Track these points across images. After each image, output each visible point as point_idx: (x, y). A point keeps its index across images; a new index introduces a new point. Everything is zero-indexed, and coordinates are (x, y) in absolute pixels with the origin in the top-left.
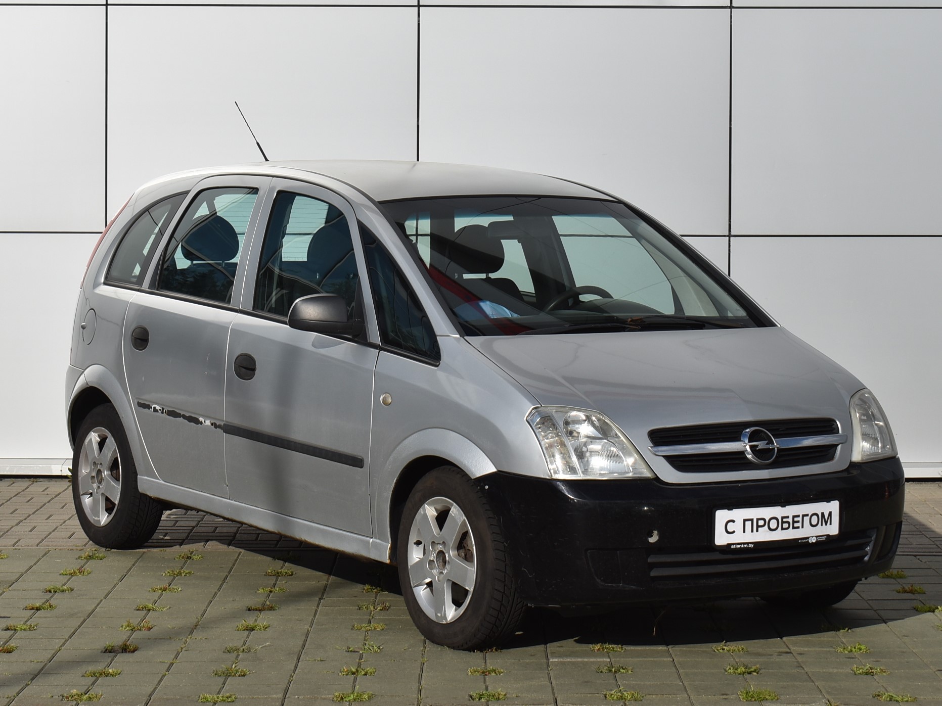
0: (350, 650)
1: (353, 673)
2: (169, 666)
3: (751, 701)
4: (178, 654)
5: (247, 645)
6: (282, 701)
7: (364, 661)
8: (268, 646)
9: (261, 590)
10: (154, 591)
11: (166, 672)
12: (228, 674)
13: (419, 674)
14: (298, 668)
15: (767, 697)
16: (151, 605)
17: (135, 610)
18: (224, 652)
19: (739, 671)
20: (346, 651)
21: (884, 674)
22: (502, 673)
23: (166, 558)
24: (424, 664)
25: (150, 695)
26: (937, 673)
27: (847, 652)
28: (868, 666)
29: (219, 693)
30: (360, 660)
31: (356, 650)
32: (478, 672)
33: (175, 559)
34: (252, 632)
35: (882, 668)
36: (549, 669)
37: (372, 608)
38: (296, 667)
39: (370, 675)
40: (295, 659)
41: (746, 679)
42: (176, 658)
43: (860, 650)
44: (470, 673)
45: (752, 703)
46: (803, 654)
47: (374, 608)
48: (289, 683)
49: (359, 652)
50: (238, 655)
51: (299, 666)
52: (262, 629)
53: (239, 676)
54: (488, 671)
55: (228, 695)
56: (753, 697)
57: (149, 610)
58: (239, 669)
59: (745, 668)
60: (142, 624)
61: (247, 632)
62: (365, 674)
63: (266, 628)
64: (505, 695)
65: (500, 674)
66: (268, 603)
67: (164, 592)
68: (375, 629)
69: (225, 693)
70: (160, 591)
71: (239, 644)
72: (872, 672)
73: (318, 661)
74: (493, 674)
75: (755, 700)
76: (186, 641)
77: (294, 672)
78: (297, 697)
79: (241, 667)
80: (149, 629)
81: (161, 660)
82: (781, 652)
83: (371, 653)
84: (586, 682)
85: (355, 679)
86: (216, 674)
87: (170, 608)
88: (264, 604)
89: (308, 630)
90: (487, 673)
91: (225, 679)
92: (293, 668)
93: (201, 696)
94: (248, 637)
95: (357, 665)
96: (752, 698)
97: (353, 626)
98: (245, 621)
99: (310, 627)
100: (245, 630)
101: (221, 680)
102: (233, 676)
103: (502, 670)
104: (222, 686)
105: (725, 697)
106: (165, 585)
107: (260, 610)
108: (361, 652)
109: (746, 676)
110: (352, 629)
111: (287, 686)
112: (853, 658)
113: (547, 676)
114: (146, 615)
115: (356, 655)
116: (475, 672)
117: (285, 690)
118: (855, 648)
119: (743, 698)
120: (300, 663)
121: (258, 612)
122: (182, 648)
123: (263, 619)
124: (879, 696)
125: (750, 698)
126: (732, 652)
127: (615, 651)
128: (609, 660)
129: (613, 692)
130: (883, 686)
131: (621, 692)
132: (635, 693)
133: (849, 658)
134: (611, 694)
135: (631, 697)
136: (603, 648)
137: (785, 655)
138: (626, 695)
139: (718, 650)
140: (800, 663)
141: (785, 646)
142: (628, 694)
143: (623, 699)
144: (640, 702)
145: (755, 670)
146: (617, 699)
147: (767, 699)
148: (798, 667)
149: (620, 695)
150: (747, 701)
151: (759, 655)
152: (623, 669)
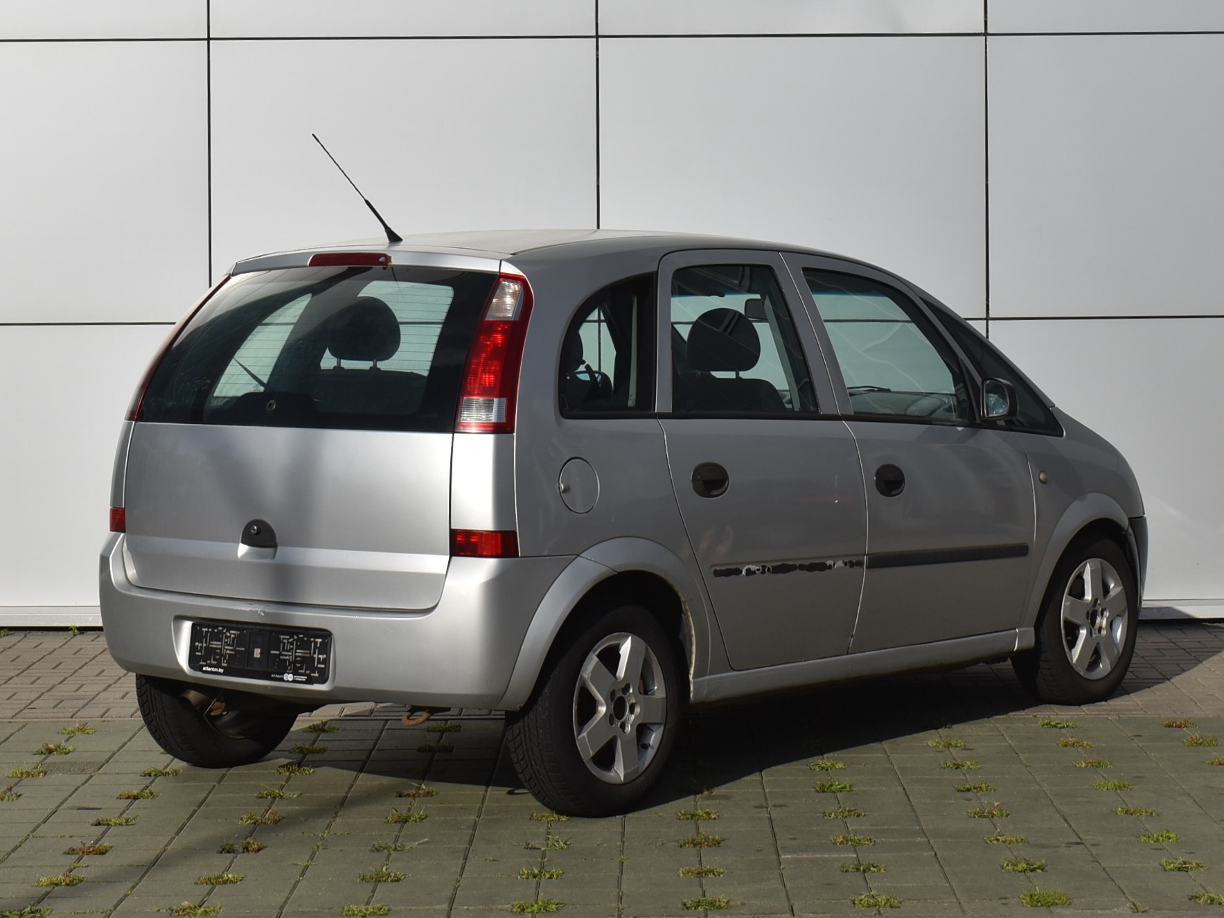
2: (304, 869)
3: (1036, 906)
5: (399, 841)
6: (448, 913)
7: (548, 860)
8: (427, 842)
10: (280, 774)
11: (300, 877)
12: (377, 879)
14: (465, 871)
15: (1057, 901)
16: (277, 791)
17: (257, 797)
18: (371, 851)
19: (1020, 868)
21: (1202, 869)
22: (722, 874)
25: (281, 907)
27: (1152, 842)
28: (1180, 859)
29: (368, 903)
30: (542, 859)
32: (692, 873)
35: (1198, 862)
36: (781, 868)
38: (463, 869)
39: (557, 879)
40: (461, 859)
41: (1028, 879)
42: (311, 858)
43: (1169, 838)
44: (681, 875)
45: (1038, 909)
46: (1097, 845)
50: (389, 855)
51: (466, 868)
52: (418, 820)
53: (392, 881)
54: (704, 872)
55: (379, 905)
56: (1040, 902)
57: (275, 798)
58: (392, 872)
59: (1026, 864)
60: (267, 816)
62: (551, 877)
64: (727, 903)
65: (719, 876)
69: (375, 903)
71: (389, 840)
72: (1186, 867)
74: (711, 876)
77: (461, 875)
78: (466, 908)
79: (394, 869)
80: (276, 822)
82: (1070, 843)
84: (828, 885)
85: (538, 884)
87: (301, 795)
90: (703, 875)
91: (374, 886)
92: (459, 870)
93: (346, 908)
94: (400, 831)
101: (370, 886)
103: (722, 871)
105: (1004, 901)
109: (1030, 874)
111: (453, 894)
112: (1160, 850)
113: (779, 877)
116: (689, 873)
118: (1162, 836)
119: (1027, 903)
120: (467, 864)
124: (1197, 897)
125: (1035, 903)
126: (1009, 844)
127: (862, 844)
128: (855, 856)
129: (863, 896)
130: (1201, 885)
131: (873, 897)
132: (891, 898)
133: (1155, 849)
134: (861, 900)
135: (886, 903)
136: (847, 841)
137: (1075, 846)
138: (880, 900)
139: (991, 841)
140: (1094, 857)
141: (1075, 835)
142: (882, 900)
143: (876, 906)
144: (898, 909)
145: (1039, 866)
146: (869, 906)
147: (1056, 904)
148: (1093, 861)
149: (872, 901)
150: (1031, 906)
151: (1044, 846)
152: (874, 867)
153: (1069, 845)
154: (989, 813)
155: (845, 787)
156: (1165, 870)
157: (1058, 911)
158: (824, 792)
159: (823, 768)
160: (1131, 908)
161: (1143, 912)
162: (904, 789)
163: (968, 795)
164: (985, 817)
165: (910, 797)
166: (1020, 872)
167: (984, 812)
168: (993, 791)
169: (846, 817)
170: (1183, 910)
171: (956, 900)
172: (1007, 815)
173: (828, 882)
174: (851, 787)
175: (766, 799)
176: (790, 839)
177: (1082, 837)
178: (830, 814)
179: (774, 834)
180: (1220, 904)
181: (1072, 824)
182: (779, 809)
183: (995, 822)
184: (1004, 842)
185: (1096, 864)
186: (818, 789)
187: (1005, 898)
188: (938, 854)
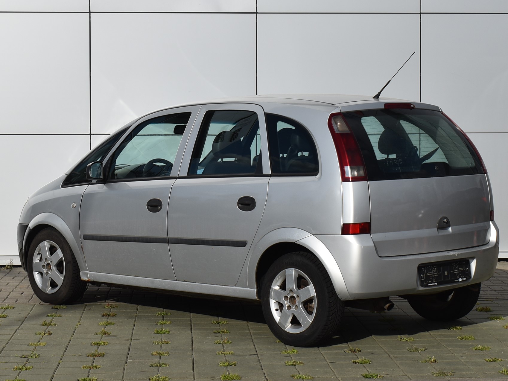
0: (23, 356)
1: (20, 369)
7: (28, 362)
15: (235, 378)
19: (225, 364)
20: (20, 357)
21: (301, 365)
22: (100, 368)
24: (60, 363)
26: (331, 364)
27: (286, 354)
28: (295, 361)
30: (26, 362)
31: (26, 356)
32: (88, 367)
35: (301, 361)
36: (126, 365)
37: (43, 334)
39: (29, 370)
41: (227, 369)
43: (294, 352)
44: (82, 368)
46: (263, 355)
59: (229, 363)
62: (26, 369)
64: (97, 379)
65: (98, 368)
68: (40, 345)
72: (296, 364)
73: (3, 363)
74: (95, 368)
75: (228, 380)
83: (34, 358)
85: (20, 372)
89: (4, 347)
90: (92, 368)
96: (227, 379)
99: (6, 345)
103: (100, 366)
105: (213, 378)
108: (29, 358)
109: (229, 367)
110: (28, 345)
112: (288, 357)
113: (123, 368)
115: (26, 359)
116: (86, 367)
118: (291, 351)
119: (222, 379)
124: (294, 376)
126: (226, 355)
127: (164, 355)
128: (159, 360)
129: (155, 377)
130: (298, 371)
131: (159, 377)
132: (166, 377)
133: (286, 357)
134: (153, 378)
135: (163, 379)
136: (158, 354)
137: (253, 356)
138: (161, 378)
139: (219, 353)
140: (259, 360)
141: (255, 351)
143: (158, 380)
145: (234, 364)
149: (157, 378)
150: (224, 380)
151: (240, 356)
152: (164, 364)
153: (251, 355)
154: (223, 342)
155: (166, 332)
156: (286, 365)
158: (158, 333)
159: (161, 324)
163: (217, 335)
164: (221, 343)
165: (193, 336)
166: (225, 366)
168: (228, 333)
169: (162, 344)
171: (193, 378)
173: (143, 371)
174: (169, 331)
175: (132, 337)
176: (135, 353)
177: (258, 352)
178: (156, 343)
179: (129, 351)
180: (303, 379)
181: (256, 347)
182: (135, 341)
183: (224, 346)
184: (224, 354)
185: (259, 363)
186: (155, 332)
187: (214, 377)
188: (194, 359)
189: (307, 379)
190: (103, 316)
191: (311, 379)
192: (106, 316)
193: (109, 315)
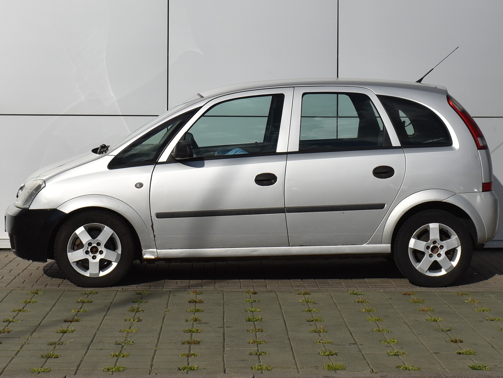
0: (117, 343)
1: (117, 356)
2: (17, 352)
3: (330, 370)
4: (23, 346)
5: (61, 341)
6: (76, 371)
7: (124, 349)
8: (73, 341)
9: (73, 311)
10: (14, 312)
11: (15, 356)
12: (49, 357)
13: (153, 356)
14: (87, 353)
16: (11, 319)
17: (2, 322)
18: (48, 345)
19: (326, 354)
20: (115, 344)
21: (405, 355)
22: (198, 355)
23: (24, 293)
24: (156, 351)
25: (4, 368)
26: (433, 354)
27: (386, 343)
28: (396, 351)
29: (42, 367)
30: (121, 349)
31: (120, 343)
32: (185, 355)
33: (28, 294)
34: (65, 334)
35: (403, 352)
36: (224, 353)
37: (132, 320)
38: (86, 353)
39: (126, 357)
40: (86, 348)
41: (329, 358)
42: (21, 348)
43: (394, 342)
44: (180, 356)
45: (331, 371)
46: (363, 344)
47: (134, 320)
48: (81, 361)
49: (121, 344)
50: (56, 346)
51: (88, 352)
52: (70, 332)
53: (55, 358)
54: (190, 355)
55: (47, 368)
56: (332, 368)
57: (10, 322)
58: (55, 354)
59: (329, 353)
60: (5, 330)
61: (62, 334)
62: (124, 356)
63: (73, 331)
64: (197, 368)
65: (197, 356)
66: (76, 318)
67: (20, 312)
68: (132, 332)
69: (46, 367)
70: (18, 311)
71: (56, 340)
72: (398, 354)
73: (99, 349)
74: (193, 356)
76: (28, 339)
77: (85, 355)
78: (84, 369)
79: (56, 353)
80: (9, 332)
81: (13, 349)
82: (351, 344)
83: (128, 345)
84: (242, 360)
85: (117, 359)
86: (41, 357)
87: (22, 321)
88: (74, 318)
89: (96, 333)
90: (190, 356)
91: (46, 359)
92: (84, 353)
93: (32, 369)
94: (62, 336)
95: (119, 351)
97: (121, 330)
98: (61, 327)
99: (97, 331)
100: (61, 333)
101: (44, 360)
102: (51, 358)
103: (198, 354)
104: (44, 363)
106: (21, 308)
107: (71, 322)
108: (123, 345)
109: (330, 357)
110: (120, 332)
111: (80, 363)
112: (389, 347)
113: (222, 357)
114: (9, 324)
115: (120, 346)
116: (183, 355)
117: (78, 365)
118: (391, 341)
120: (89, 351)
121: (70, 323)
122: (25, 343)
123: (72, 326)
124: (400, 367)
125: (330, 369)
126: (325, 344)
127: (261, 344)
128: (257, 348)
129: (257, 365)
130: (403, 362)
131: (261, 366)
132: (268, 366)
133: (387, 346)
134: (255, 367)
135: (266, 368)
136: (255, 342)
137: (353, 345)
138: (263, 367)
139: (317, 343)
140: (360, 350)
141: (353, 340)
142: (264, 367)
143: (261, 370)
144: (270, 371)
145: (335, 353)
146: (258, 370)
147: (339, 369)
148: (359, 351)
149: (260, 367)
150: (328, 370)
151: (339, 345)
152: (264, 353)
153: (350, 344)
154: (319, 331)
155: (259, 319)
156: (389, 355)
157: (339, 372)
158: (250, 321)
159: (251, 311)
160: (371, 371)
161: (375, 373)
162: (284, 320)
163: (311, 323)
164: (317, 332)
165: (286, 324)
166: (326, 356)
167: (316, 330)
168: (322, 322)
169: (257, 332)
170: (393, 372)
171: (296, 367)
172: (327, 332)
173: (243, 359)
174: (261, 319)
175: (224, 324)
176: (231, 341)
177: (357, 341)
178: (250, 330)
179: (224, 339)
180: (409, 370)
181: (353, 336)
182: (228, 328)
183: (321, 334)
184: (323, 343)
185: (360, 352)
186: (247, 320)
187: (317, 367)
188: (293, 347)
189: (414, 370)
190: (190, 302)
191: (417, 370)
192: (193, 302)
193: (196, 302)
